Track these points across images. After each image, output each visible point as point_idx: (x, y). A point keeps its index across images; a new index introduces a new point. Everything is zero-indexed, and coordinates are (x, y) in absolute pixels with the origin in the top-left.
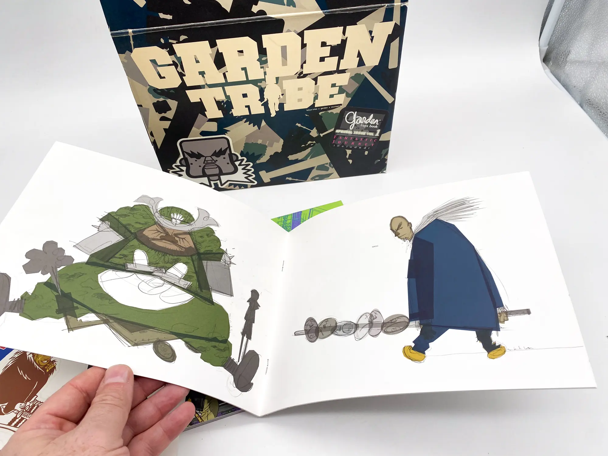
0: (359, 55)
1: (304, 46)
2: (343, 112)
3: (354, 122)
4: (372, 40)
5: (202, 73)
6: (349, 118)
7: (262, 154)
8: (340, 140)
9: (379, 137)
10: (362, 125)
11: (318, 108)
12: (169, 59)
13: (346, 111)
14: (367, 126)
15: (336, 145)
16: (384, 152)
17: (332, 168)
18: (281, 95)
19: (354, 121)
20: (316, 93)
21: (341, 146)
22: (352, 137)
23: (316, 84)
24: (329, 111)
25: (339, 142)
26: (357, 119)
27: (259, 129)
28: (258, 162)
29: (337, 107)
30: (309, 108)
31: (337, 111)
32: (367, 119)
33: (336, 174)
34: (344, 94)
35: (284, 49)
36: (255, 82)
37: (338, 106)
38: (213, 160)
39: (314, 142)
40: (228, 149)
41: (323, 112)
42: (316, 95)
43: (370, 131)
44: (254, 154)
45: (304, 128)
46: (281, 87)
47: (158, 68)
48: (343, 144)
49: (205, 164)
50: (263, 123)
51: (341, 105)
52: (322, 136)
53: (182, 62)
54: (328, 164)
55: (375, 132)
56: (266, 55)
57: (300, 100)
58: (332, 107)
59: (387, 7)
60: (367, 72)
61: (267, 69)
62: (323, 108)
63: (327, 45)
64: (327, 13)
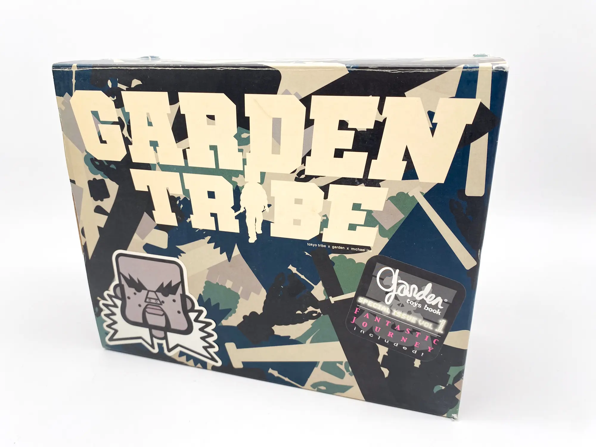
0: (407, 156)
1: (309, 123)
2: (372, 265)
3: (394, 290)
4: (433, 130)
5: (154, 144)
6: (383, 279)
7: (230, 310)
8: (366, 320)
9: (443, 337)
10: (408, 300)
11: (327, 244)
12: (114, 114)
13: (378, 264)
14: (420, 306)
15: (359, 329)
16: (453, 371)
17: (350, 374)
18: (267, 207)
19: (394, 287)
20: (325, 216)
21: (367, 333)
22: (388, 319)
23: (326, 197)
24: (348, 256)
25: (365, 324)
26: (399, 284)
27: (229, 258)
28: (224, 323)
29: (362, 252)
30: (311, 241)
31: (362, 258)
32: (419, 291)
33: (356, 390)
34: (376, 230)
35: (277, 123)
36: (228, 175)
37: (363, 250)
38: (158, 299)
39: (319, 311)
40: (180, 286)
41: (337, 255)
42: (325, 218)
43: (426, 317)
44: (218, 305)
45: (303, 277)
46: (268, 192)
47: (100, 126)
48: (371, 330)
49: (147, 304)
50: (236, 252)
51: (369, 248)
52: (333, 302)
53: (130, 120)
54: (344, 364)
55: (436, 324)
56: (249, 129)
57: (297, 222)
58: (352, 249)
59: (465, 70)
60: (422, 193)
61: (247, 154)
62: (336, 247)
63: (349, 127)
64: (353, 68)
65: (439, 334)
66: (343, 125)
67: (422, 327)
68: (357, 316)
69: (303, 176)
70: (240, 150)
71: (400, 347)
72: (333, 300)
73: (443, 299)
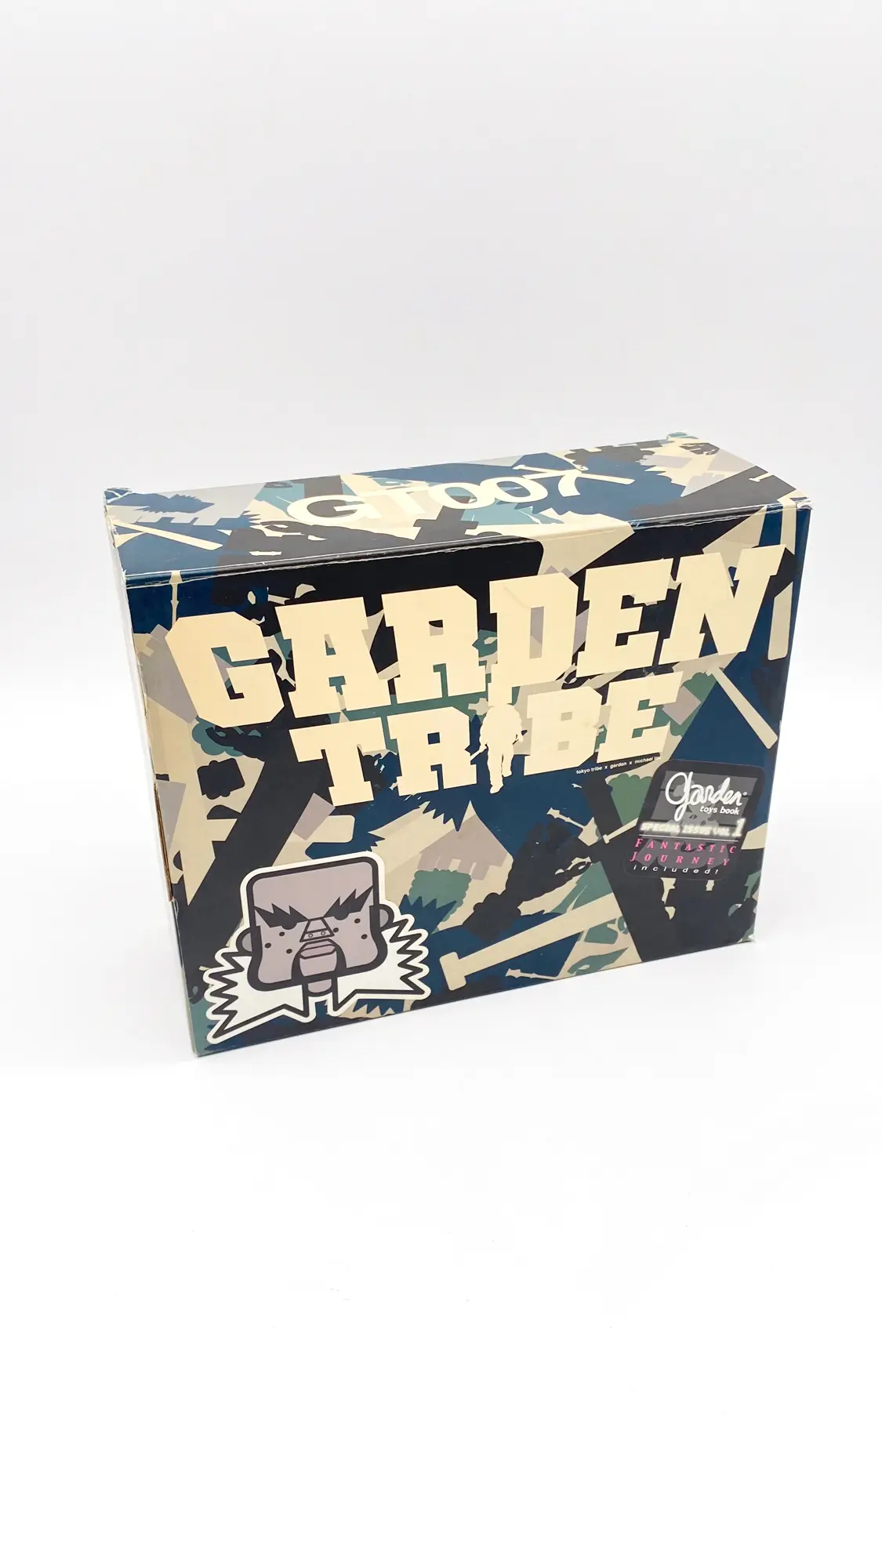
0: (705, 627)
1: (582, 606)
2: (661, 775)
3: (686, 801)
4: (734, 590)
5: (337, 682)
6: (673, 790)
7: (455, 902)
8: (650, 851)
9: (741, 840)
11: (603, 764)
12: (261, 645)
13: (667, 772)
14: (715, 810)
15: (640, 865)
16: (750, 881)
17: (625, 933)
18: (520, 734)
19: (686, 797)
20: (603, 727)
21: (651, 868)
22: (677, 840)
23: (604, 701)
24: (630, 773)
25: (648, 857)
26: (692, 790)
27: (458, 827)
28: (442, 926)
30: (584, 766)
31: (647, 771)
32: (715, 792)
33: (632, 952)
34: (668, 727)
35: (537, 614)
36: (461, 702)
37: (648, 760)
38: (328, 928)
39: (588, 860)
41: (616, 776)
42: (602, 730)
43: (722, 823)
44: (434, 902)
45: (568, 820)
46: (523, 713)
48: (656, 863)
49: (304, 943)
50: (470, 812)
51: (658, 755)
52: (607, 841)
53: (291, 652)
54: (617, 922)
55: (733, 826)
56: (495, 630)
57: (564, 745)
58: (636, 762)
59: (768, 512)
60: (721, 668)
61: (494, 666)
62: (615, 766)
63: (635, 603)
64: (639, 526)
65: (737, 839)
66: (628, 602)
67: (718, 837)
68: (638, 849)
69: (573, 680)
70: (481, 663)
71: (691, 871)
72: (607, 839)
73: (742, 793)
